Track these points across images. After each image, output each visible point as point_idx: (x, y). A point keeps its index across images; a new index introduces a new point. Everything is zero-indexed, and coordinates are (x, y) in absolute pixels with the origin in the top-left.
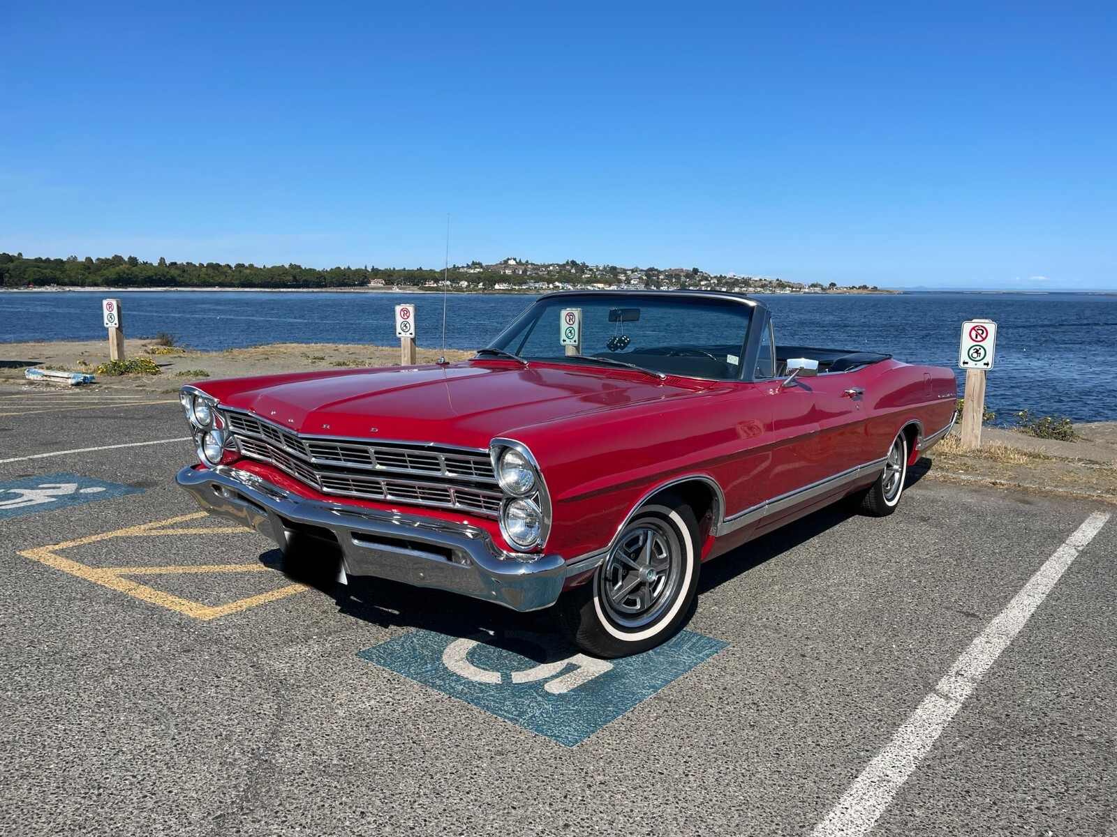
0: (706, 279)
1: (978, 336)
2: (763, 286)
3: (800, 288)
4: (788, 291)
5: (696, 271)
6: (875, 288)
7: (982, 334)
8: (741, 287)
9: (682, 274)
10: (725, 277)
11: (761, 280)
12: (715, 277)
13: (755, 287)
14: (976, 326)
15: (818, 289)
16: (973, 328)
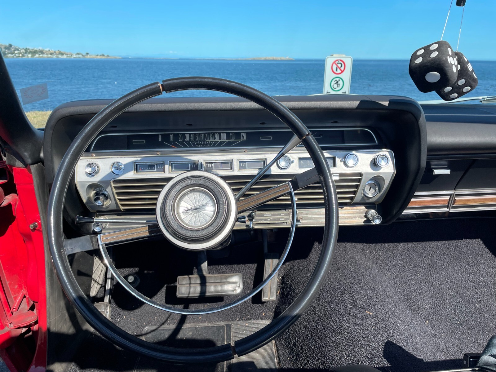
0: (18, 50)
1: (338, 69)
2: (51, 54)
3: (71, 55)
4: (65, 57)
5: (11, 46)
6: (108, 56)
7: (341, 67)
8: (40, 54)
9: (2, 47)
10: (29, 49)
11: (49, 51)
12: (23, 49)
13: (47, 54)
14: (337, 60)
15: (80, 56)
16: (334, 62)
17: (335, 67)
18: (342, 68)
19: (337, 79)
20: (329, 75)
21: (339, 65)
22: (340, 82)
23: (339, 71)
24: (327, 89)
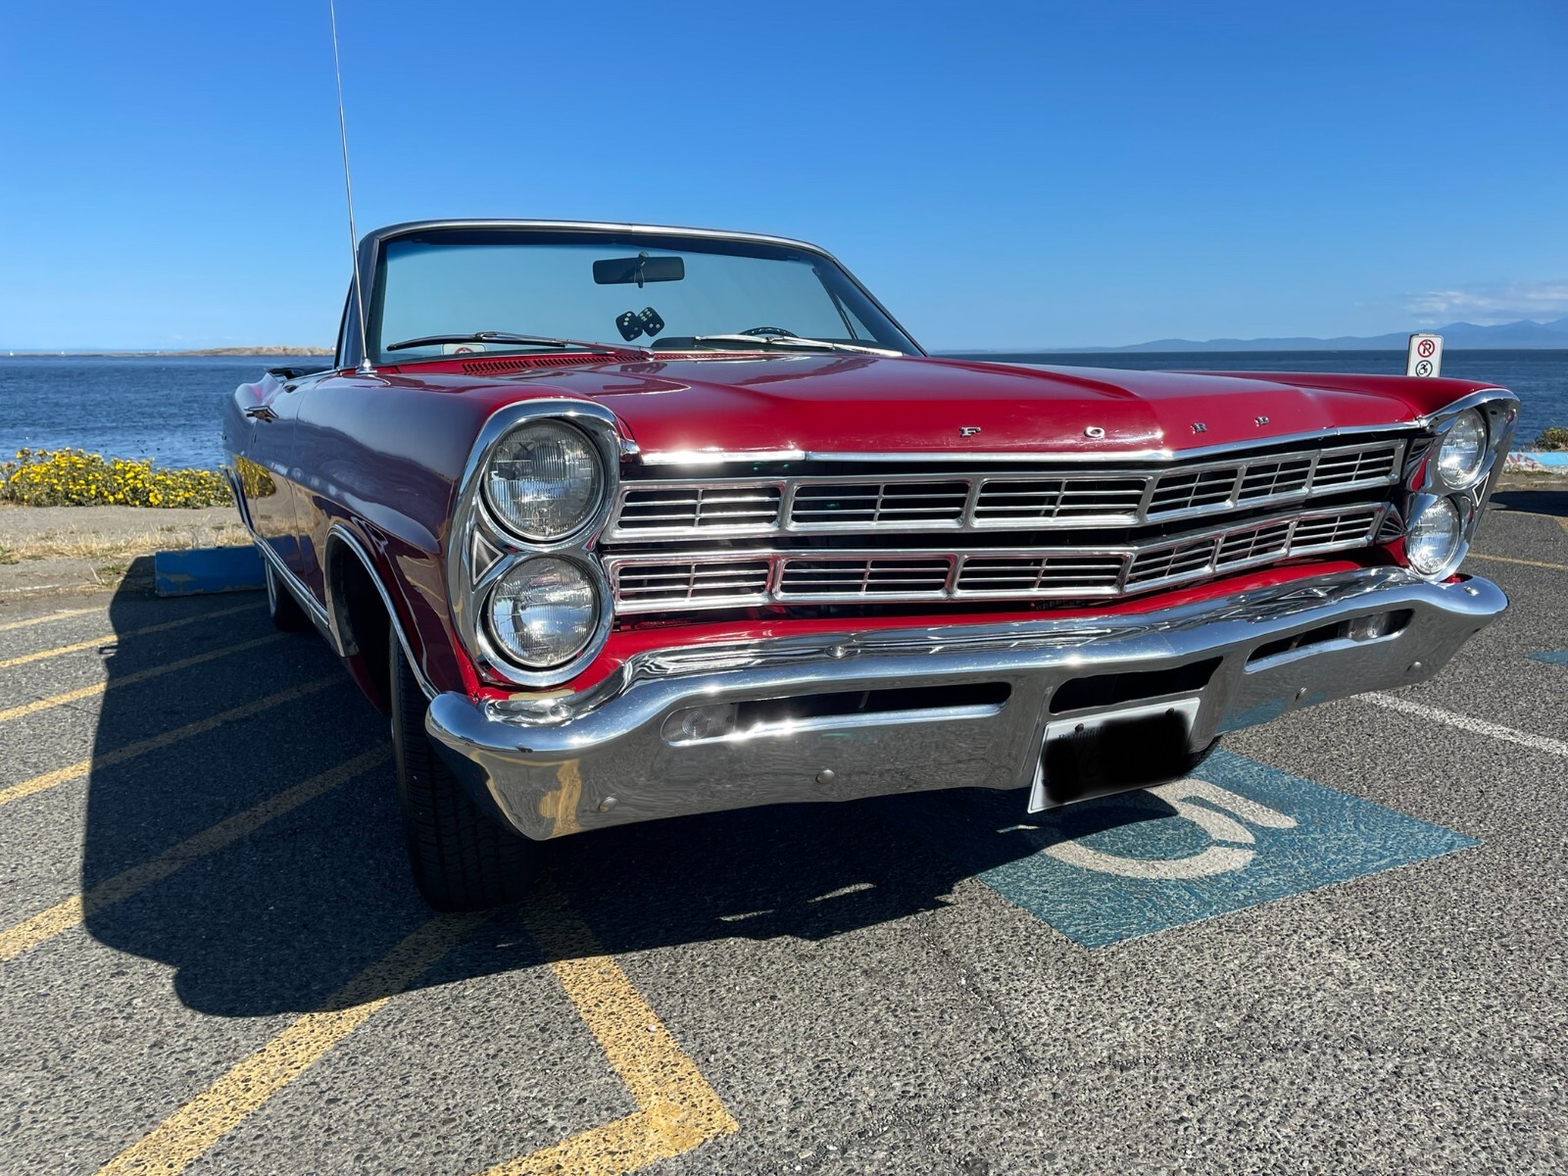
16: (1421, 343)
17: (1422, 348)
18: (1431, 350)
19: (1425, 363)
20: (1415, 359)
21: (1428, 346)
22: (1428, 367)
23: (1427, 353)
24: (1412, 373)
